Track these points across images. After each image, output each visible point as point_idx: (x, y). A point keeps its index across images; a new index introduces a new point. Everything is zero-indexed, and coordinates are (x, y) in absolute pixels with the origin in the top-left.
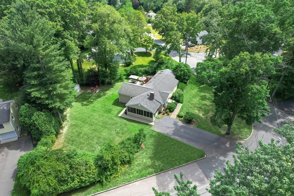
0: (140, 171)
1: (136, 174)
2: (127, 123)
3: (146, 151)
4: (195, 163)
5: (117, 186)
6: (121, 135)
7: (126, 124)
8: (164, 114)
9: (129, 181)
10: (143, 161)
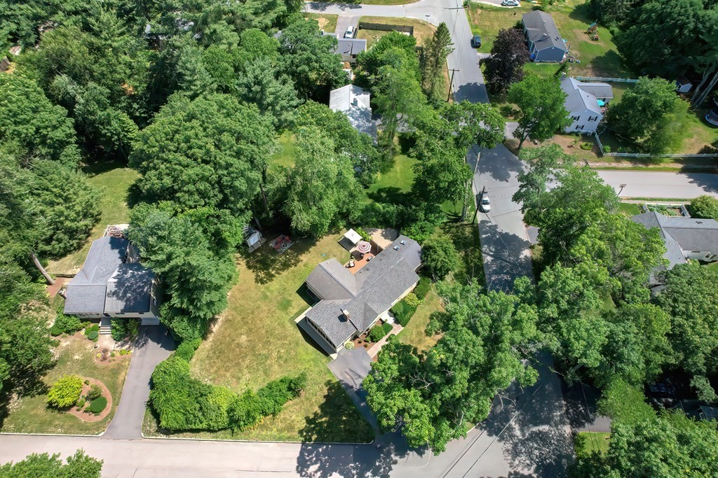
0: (280, 431)
1: (274, 432)
2: (300, 342)
3: (302, 402)
4: (352, 447)
5: (249, 440)
6: (282, 362)
7: (297, 344)
8: (360, 342)
9: (263, 440)
10: (291, 417)
